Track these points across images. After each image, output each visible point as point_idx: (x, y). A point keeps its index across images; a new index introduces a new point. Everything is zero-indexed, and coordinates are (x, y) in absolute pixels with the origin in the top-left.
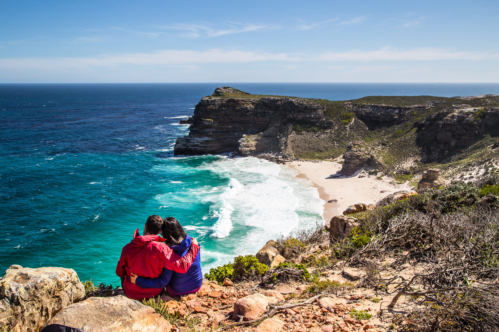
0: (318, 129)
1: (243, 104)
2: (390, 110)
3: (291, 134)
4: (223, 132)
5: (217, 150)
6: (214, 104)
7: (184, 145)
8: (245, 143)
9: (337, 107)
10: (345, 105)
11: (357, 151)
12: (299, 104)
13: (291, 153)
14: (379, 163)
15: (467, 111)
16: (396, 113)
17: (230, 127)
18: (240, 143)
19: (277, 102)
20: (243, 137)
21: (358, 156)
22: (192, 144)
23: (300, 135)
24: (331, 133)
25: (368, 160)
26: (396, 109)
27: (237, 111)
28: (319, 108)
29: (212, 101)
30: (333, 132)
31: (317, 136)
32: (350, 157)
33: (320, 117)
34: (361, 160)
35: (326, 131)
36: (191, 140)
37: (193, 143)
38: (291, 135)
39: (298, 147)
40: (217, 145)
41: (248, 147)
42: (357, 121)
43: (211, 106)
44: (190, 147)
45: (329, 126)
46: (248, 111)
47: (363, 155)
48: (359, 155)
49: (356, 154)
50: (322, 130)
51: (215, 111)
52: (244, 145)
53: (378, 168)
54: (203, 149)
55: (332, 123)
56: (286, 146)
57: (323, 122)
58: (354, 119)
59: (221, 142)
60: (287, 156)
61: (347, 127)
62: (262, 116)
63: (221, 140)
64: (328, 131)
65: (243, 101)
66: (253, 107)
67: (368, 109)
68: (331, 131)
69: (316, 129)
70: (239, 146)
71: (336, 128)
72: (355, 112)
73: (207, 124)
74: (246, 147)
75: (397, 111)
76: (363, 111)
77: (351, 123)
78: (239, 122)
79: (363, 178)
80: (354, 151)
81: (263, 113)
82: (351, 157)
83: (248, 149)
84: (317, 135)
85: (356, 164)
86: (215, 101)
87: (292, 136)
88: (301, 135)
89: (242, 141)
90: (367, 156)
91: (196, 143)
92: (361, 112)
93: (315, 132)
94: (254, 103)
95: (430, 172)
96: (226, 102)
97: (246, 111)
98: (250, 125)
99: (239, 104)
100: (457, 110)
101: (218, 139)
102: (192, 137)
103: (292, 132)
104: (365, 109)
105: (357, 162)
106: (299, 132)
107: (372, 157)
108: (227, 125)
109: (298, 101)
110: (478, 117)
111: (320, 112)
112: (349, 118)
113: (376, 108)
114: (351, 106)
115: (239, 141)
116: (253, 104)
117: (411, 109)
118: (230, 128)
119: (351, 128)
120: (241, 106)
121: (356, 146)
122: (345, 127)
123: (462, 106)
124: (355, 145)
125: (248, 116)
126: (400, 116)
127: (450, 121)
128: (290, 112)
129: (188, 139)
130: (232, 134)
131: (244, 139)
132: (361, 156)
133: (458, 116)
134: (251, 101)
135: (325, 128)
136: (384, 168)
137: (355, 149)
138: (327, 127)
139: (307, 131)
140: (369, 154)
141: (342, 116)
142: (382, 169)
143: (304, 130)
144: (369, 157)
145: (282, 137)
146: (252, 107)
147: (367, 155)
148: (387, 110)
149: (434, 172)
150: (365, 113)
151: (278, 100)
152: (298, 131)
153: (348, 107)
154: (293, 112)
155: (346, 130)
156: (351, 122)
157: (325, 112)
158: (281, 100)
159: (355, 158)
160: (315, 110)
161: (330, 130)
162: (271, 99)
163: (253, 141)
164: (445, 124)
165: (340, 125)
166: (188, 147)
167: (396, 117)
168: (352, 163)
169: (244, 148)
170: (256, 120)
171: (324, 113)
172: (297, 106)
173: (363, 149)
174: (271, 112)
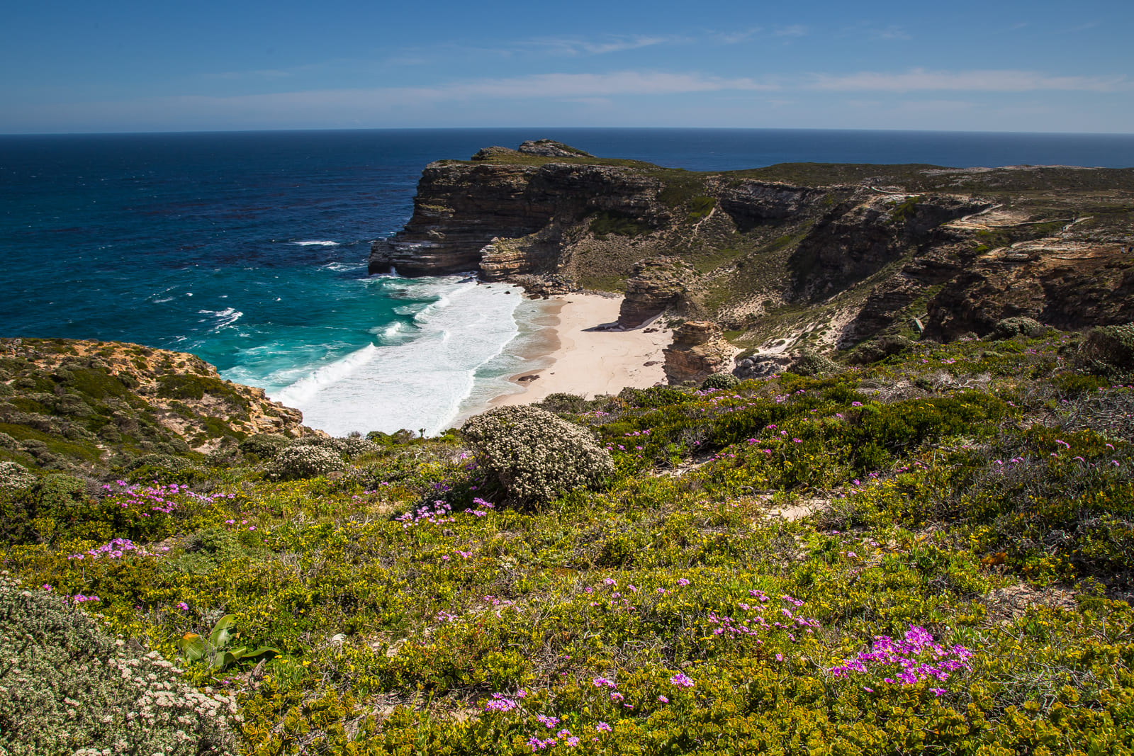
0: (638, 230)
1: (506, 177)
2: (785, 193)
3: (584, 238)
4: (464, 231)
5: (448, 267)
6: (447, 177)
7: (385, 256)
8: (492, 255)
9: (687, 185)
10: (705, 181)
11: (650, 278)
12: (613, 178)
13: (572, 278)
14: (692, 303)
15: (890, 201)
16: (794, 200)
17: (476, 221)
18: (484, 254)
19: (569, 174)
20: (491, 243)
21: (651, 288)
22: (399, 254)
23: (601, 242)
24: (661, 238)
25: (673, 297)
26: (795, 191)
27: (491, 190)
28: (648, 187)
29: (443, 171)
30: (665, 237)
31: (633, 245)
32: (633, 290)
33: (648, 204)
34: (657, 295)
35: (654, 234)
36: (398, 246)
37: (401, 252)
38: (584, 241)
39: (590, 266)
40: (449, 257)
41: (500, 262)
42: (718, 215)
43: (441, 180)
44: (395, 260)
45: (663, 223)
46: (514, 191)
47: (664, 287)
48: (653, 285)
49: (647, 284)
50: (645, 232)
51: (448, 189)
52: (489, 258)
53: (687, 314)
54: (419, 263)
55: (668, 218)
56: (567, 262)
57: (650, 214)
58: (714, 210)
59: (457, 251)
60: (563, 282)
61: (694, 228)
62: (540, 200)
63: (458, 247)
64: (657, 234)
65: (505, 170)
66: (526, 183)
67: (746, 189)
68: (662, 234)
69: (634, 229)
70: (480, 260)
71: (674, 228)
72: (720, 195)
73: (429, 215)
74: (495, 262)
75: (797, 196)
76: (735, 195)
77: (705, 220)
78: (496, 214)
79: (654, 333)
80: (645, 278)
81: (541, 196)
82: (636, 290)
83: (499, 266)
84: (633, 241)
85: (645, 304)
86: (450, 171)
87: (587, 241)
88: (604, 240)
89: (488, 250)
90: (673, 289)
91: (405, 253)
92: (731, 196)
93: (631, 235)
94: (528, 175)
95: (686, 328)
96: (472, 172)
97: (510, 190)
98: (516, 219)
99: (496, 176)
100: (874, 198)
101: (450, 245)
102: (399, 241)
103: (586, 234)
104: (740, 191)
105: (648, 300)
106: (600, 236)
107: (685, 291)
108: (470, 219)
109: (612, 173)
110: (900, 214)
111: (649, 195)
112: (704, 208)
113: (761, 188)
114: (716, 183)
115: (483, 250)
116: (526, 176)
117: (825, 192)
118: (477, 224)
119: (702, 230)
120: (499, 180)
121: (653, 268)
122: (690, 226)
123: (887, 189)
124: (652, 265)
125: (512, 200)
126: (801, 206)
127: (852, 221)
128: (593, 195)
129: (394, 245)
130: (482, 235)
131: (494, 247)
132: (657, 288)
133: (870, 211)
134: (522, 171)
135: (654, 228)
136: (697, 315)
137: (646, 274)
138: (656, 226)
139: (617, 234)
140: (678, 284)
141: (691, 205)
142: (694, 315)
143: (611, 232)
144: (678, 291)
145: (568, 244)
146: (522, 182)
147: (673, 286)
148: (779, 194)
149: (693, 328)
150: (738, 198)
151: (572, 170)
152: (600, 233)
153: (709, 185)
154: (597, 194)
155: (691, 233)
156: (705, 217)
157: (658, 196)
158: (578, 170)
159: (644, 291)
160: (640, 190)
161: (661, 232)
162: (558, 168)
163: (512, 251)
164: (840, 226)
165: (683, 223)
166: (391, 259)
167: (792, 208)
168: (636, 302)
169: (490, 265)
170: (527, 208)
171: (656, 197)
172: (608, 182)
173: (668, 274)
174: (557, 193)
